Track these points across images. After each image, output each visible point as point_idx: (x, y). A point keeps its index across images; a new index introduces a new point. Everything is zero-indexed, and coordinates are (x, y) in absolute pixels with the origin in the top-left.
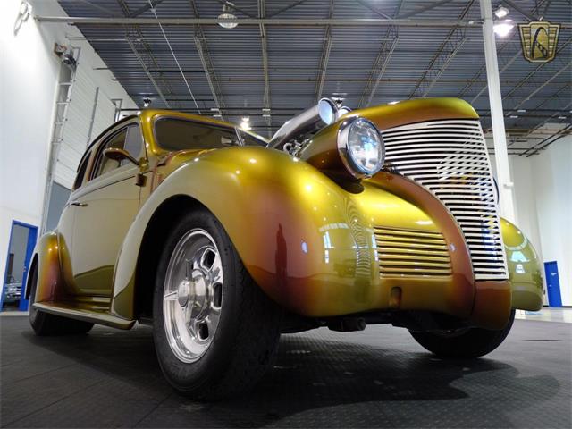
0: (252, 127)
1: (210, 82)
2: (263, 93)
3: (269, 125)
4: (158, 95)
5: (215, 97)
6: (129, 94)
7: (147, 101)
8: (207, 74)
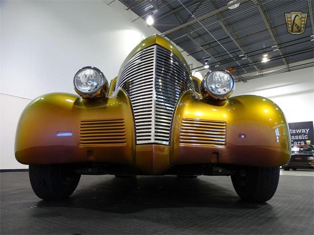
0: (270, 58)
1: (235, 41)
2: (270, 37)
3: (281, 54)
4: (210, 57)
5: (240, 49)
6: (197, 60)
7: (206, 61)
8: (231, 37)
